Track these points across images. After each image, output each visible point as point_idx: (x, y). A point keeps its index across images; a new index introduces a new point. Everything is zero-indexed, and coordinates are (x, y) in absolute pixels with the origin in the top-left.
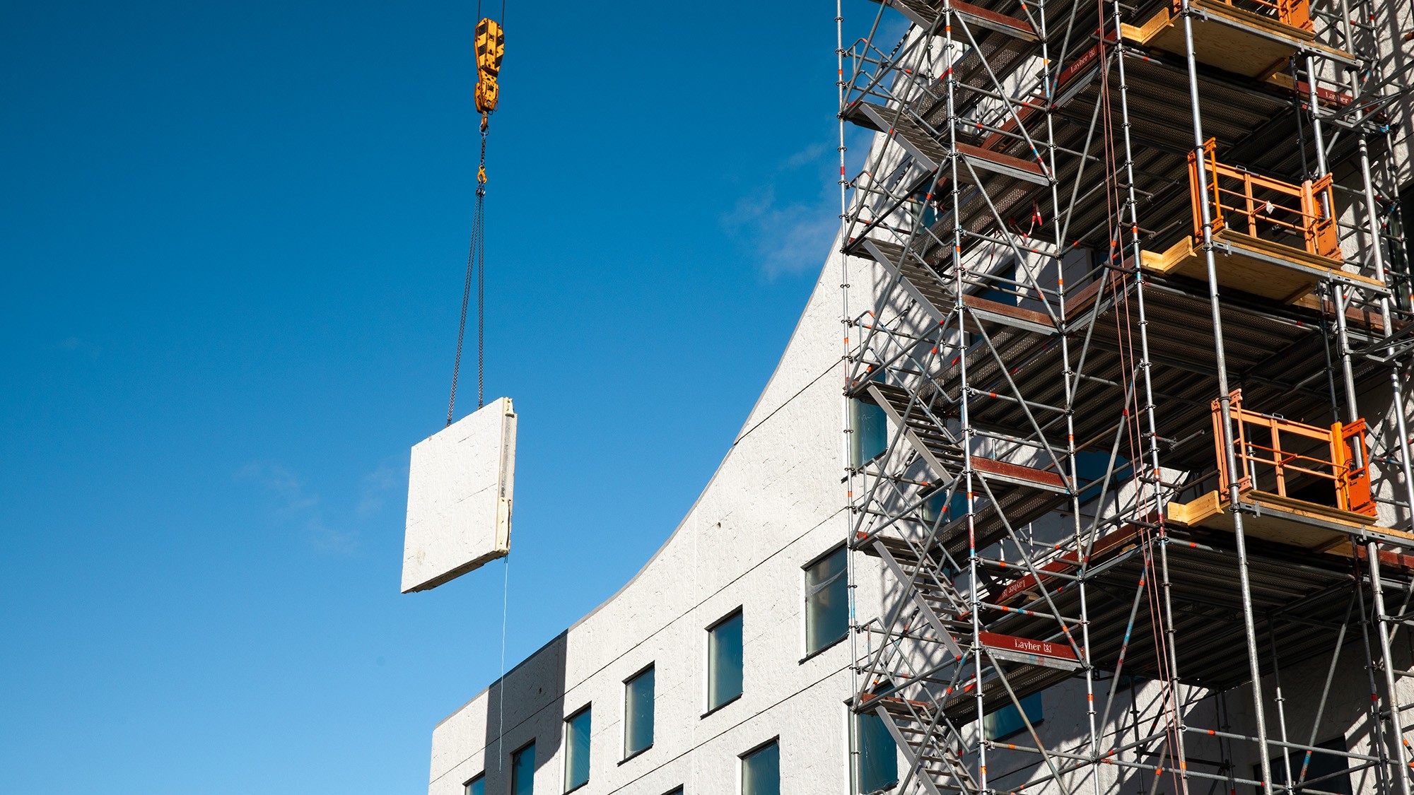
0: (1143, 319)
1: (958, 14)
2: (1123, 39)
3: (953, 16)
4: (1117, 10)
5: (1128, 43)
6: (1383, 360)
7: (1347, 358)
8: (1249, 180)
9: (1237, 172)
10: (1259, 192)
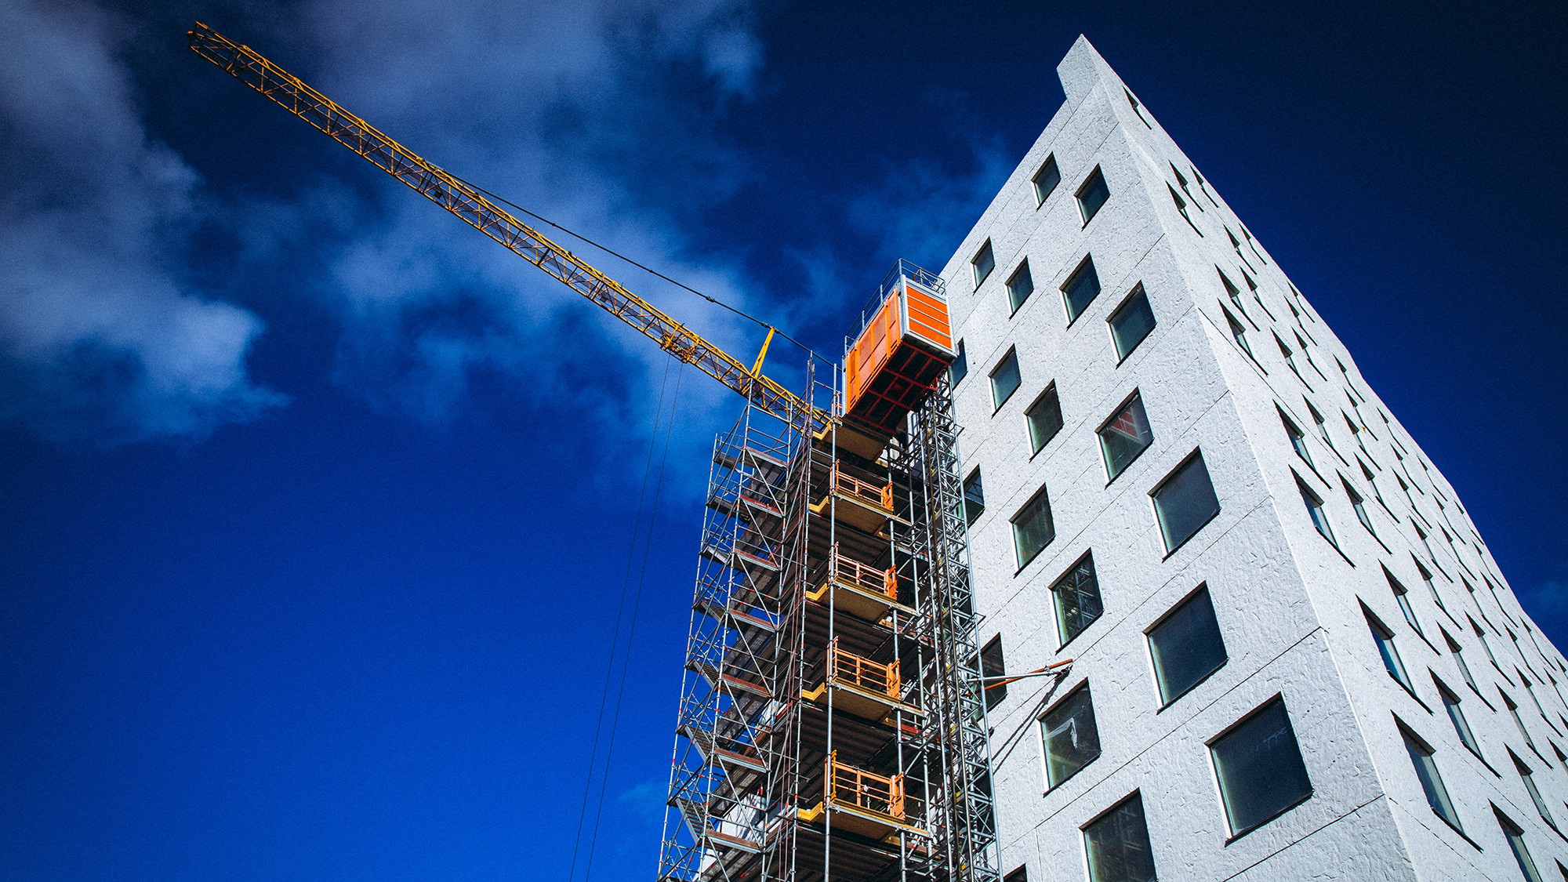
0: (794, 846)
1: (725, 681)
2: (802, 697)
3: (723, 682)
4: (801, 683)
5: (805, 700)
6: (925, 875)
7: (904, 872)
8: (860, 773)
9: (853, 769)
10: (865, 781)
